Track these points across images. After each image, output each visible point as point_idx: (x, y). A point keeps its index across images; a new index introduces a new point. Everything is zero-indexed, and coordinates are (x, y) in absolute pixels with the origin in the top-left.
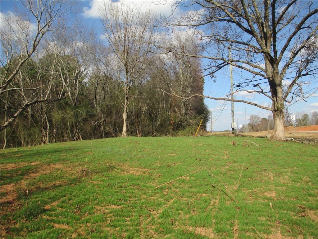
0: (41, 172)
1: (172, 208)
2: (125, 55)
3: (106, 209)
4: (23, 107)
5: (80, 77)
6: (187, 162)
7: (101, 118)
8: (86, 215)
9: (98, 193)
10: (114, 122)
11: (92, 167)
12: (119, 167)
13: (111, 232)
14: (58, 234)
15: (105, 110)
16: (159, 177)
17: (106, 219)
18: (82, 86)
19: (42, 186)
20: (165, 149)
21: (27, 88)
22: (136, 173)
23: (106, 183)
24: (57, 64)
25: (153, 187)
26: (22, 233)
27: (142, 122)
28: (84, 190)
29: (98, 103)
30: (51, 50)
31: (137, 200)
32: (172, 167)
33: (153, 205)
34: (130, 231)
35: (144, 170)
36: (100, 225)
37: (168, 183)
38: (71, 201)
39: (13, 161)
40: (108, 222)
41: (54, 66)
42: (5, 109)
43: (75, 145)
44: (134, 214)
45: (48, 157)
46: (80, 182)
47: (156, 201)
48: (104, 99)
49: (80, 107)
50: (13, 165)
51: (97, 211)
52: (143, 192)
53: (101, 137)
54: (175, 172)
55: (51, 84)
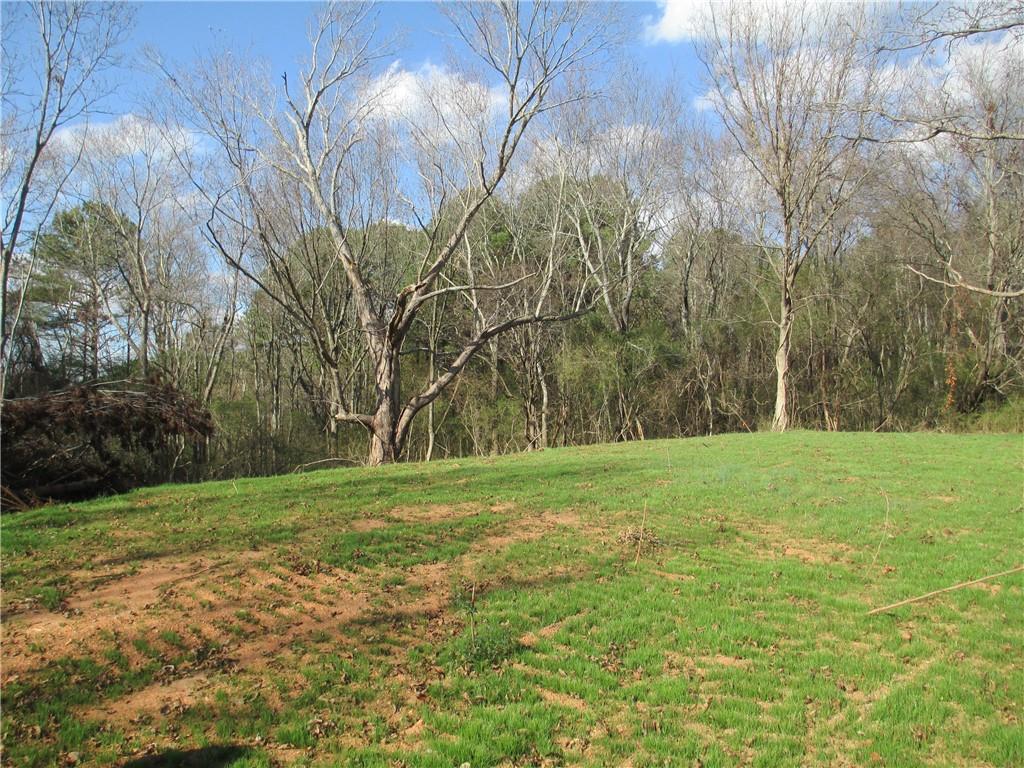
0: (516, 535)
1: (925, 689)
2: (778, 157)
3: (700, 665)
4: (476, 340)
5: (636, 241)
6: (999, 531)
7: (704, 371)
8: (636, 675)
9: (676, 612)
10: (747, 380)
11: (664, 527)
12: (750, 533)
13: (706, 739)
14: (553, 722)
15: (718, 343)
16: (887, 575)
17: (696, 697)
18: (644, 268)
19: (517, 574)
20: (919, 478)
21: (485, 286)
22: (807, 556)
23: (703, 581)
24: (567, 207)
25: (861, 609)
26: (457, 704)
27: (841, 381)
28: (636, 597)
29: (693, 320)
30: (550, 165)
31: (803, 648)
32: (940, 544)
33: (855, 670)
34: (771, 746)
35: (833, 547)
36: (676, 714)
37: (919, 601)
38: (595, 627)
39: (445, 497)
40: (700, 705)
41: (560, 214)
42: (429, 347)
43: (621, 456)
44: (788, 692)
45: (538, 491)
46: (625, 573)
47: (867, 658)
48: (712, 308)
49: (640, 334)
50: (445, 510)
51: (671, 666)
52: (824, 620)
53: (705, 431)
54: (949, 563)
55: (551, 270)
